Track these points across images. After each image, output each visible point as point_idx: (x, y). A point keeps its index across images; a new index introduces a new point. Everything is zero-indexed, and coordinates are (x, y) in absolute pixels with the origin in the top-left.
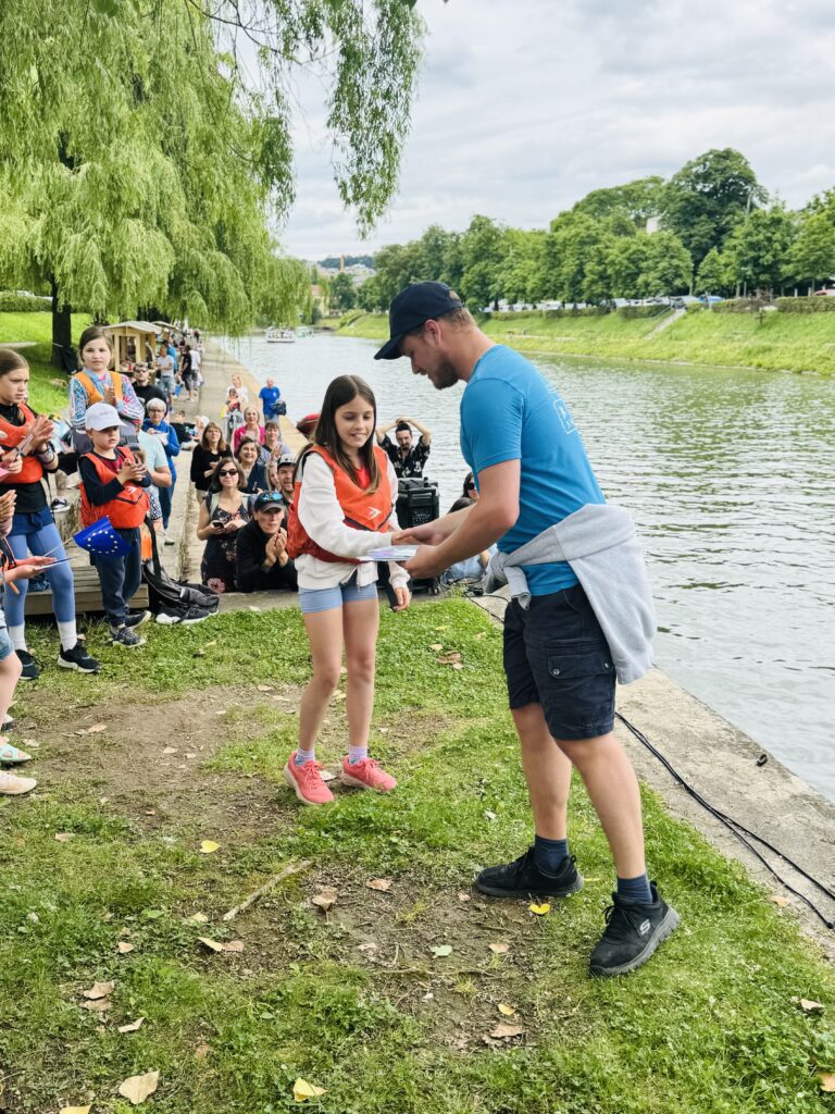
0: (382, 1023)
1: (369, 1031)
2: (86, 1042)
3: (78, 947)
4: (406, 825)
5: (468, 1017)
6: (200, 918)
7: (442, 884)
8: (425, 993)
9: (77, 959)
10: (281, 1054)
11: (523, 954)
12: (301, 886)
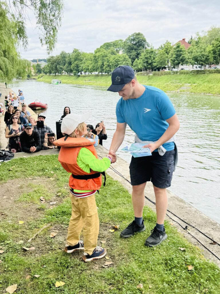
0: (76, 265)
1: (72, 267)
5: (98, 261)
6: (22, 242)
10: (50, 276)
11: (110, 243)
12: (48, 231)
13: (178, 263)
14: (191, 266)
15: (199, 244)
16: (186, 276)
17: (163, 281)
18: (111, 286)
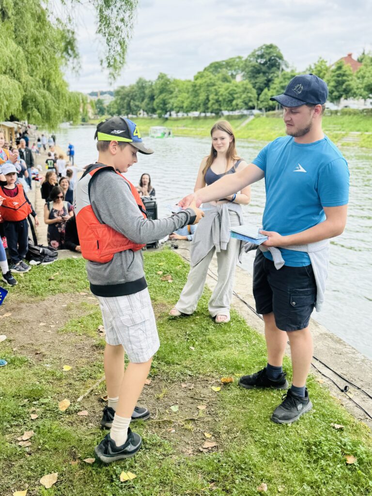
0: (154, 445)
2: (22, 462)
3: (12, 418)
5: (192, 440)
7: (174, 380)
9: (13, 424)
11: (213, 410)
13: (329, 451)
14: (352, 456)
15: (367, 418)
16: (343, 473)
17: (302, 481)
18: (212, 484)
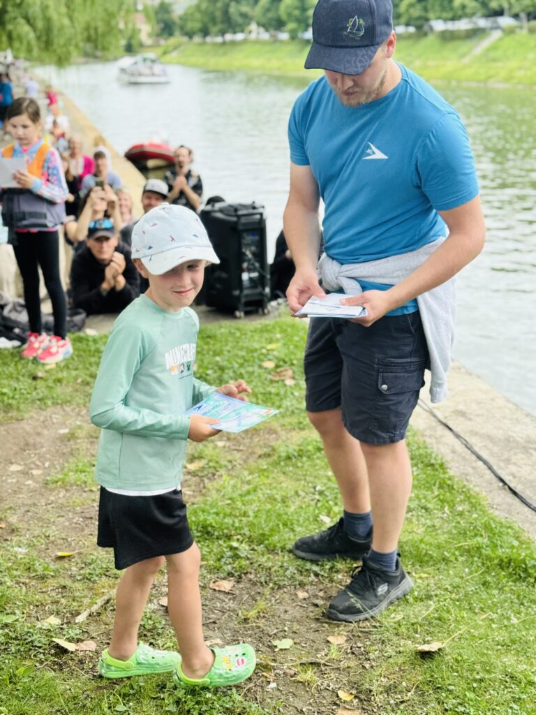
4: (246, 531)
5: (310, 704)
6: (54, 621)
7: (282, 583)
8: (269, 682)
11: (359, 645)
